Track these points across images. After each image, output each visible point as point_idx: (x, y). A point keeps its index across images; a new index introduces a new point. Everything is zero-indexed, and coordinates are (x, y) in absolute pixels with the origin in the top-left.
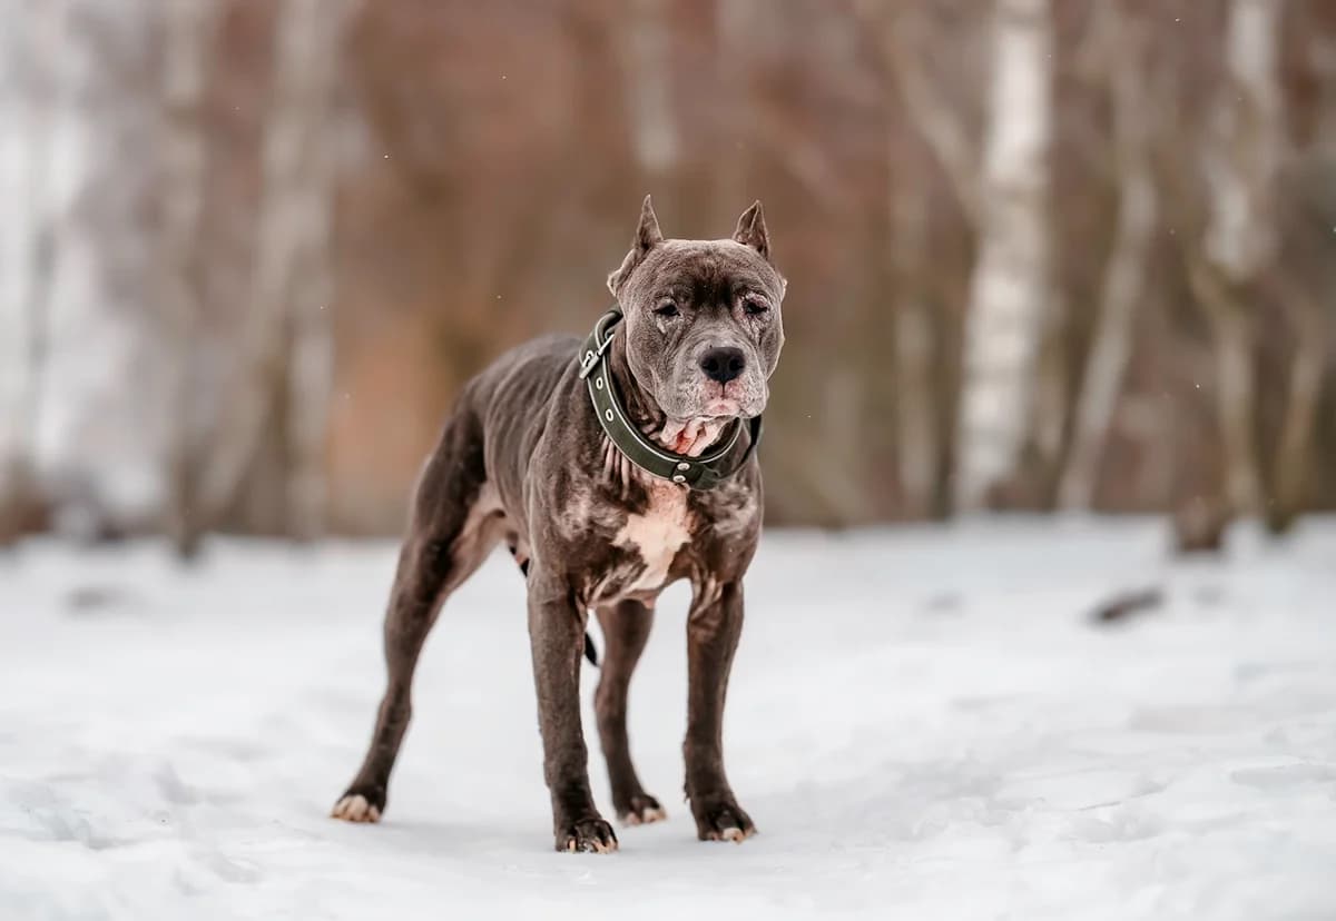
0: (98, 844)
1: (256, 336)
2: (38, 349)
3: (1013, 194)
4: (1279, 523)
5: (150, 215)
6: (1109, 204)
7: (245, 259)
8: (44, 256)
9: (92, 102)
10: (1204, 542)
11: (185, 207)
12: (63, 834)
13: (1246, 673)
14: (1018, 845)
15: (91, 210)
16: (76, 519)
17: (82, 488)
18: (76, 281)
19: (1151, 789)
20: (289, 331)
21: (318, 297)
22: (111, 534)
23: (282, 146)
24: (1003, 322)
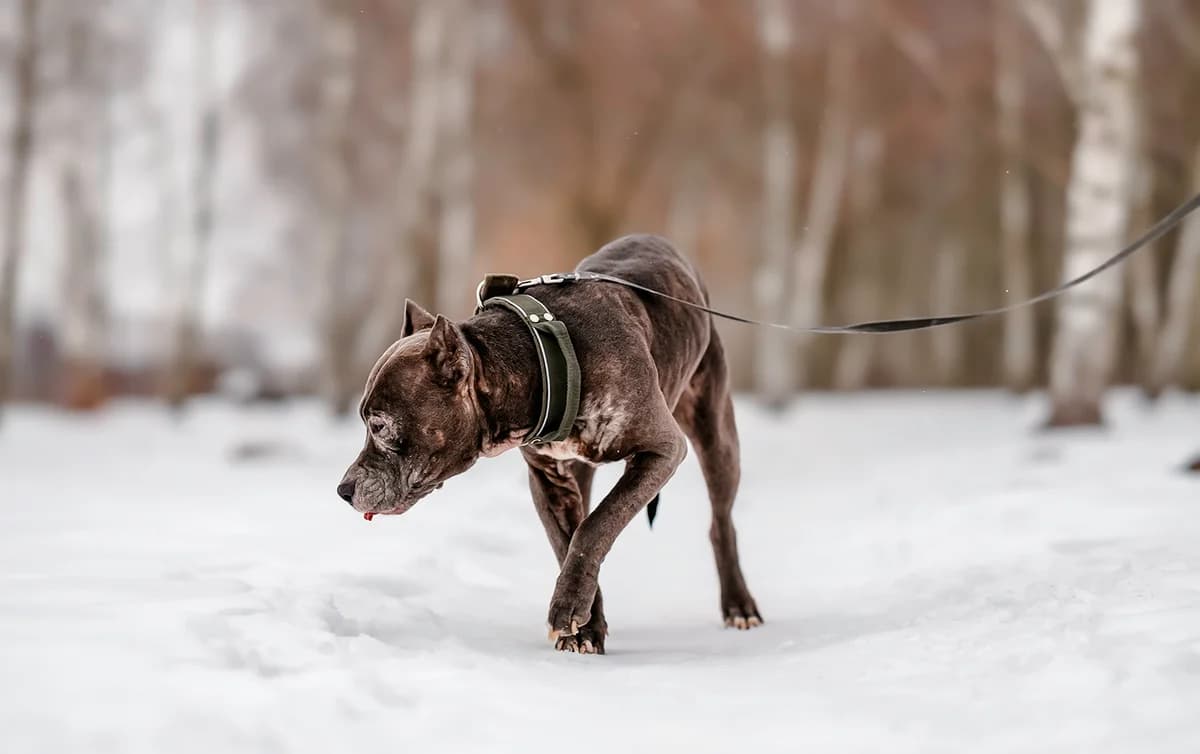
0: (269, 672)
1: (408, 210)
2: (205, 222)
3: (1110, 73)
5: (307, 98)
7: (397, 139)
8: (210, 135)
11: (338, 89)
12: (235, 661)
15: (251, 93)
16: (240, 381)
17: (246, 350)
18: (239, 157)
20: (435, 206)
21: (461, 170)
22: (271, 394)
23: (428, 36)
24: (1100, 193)
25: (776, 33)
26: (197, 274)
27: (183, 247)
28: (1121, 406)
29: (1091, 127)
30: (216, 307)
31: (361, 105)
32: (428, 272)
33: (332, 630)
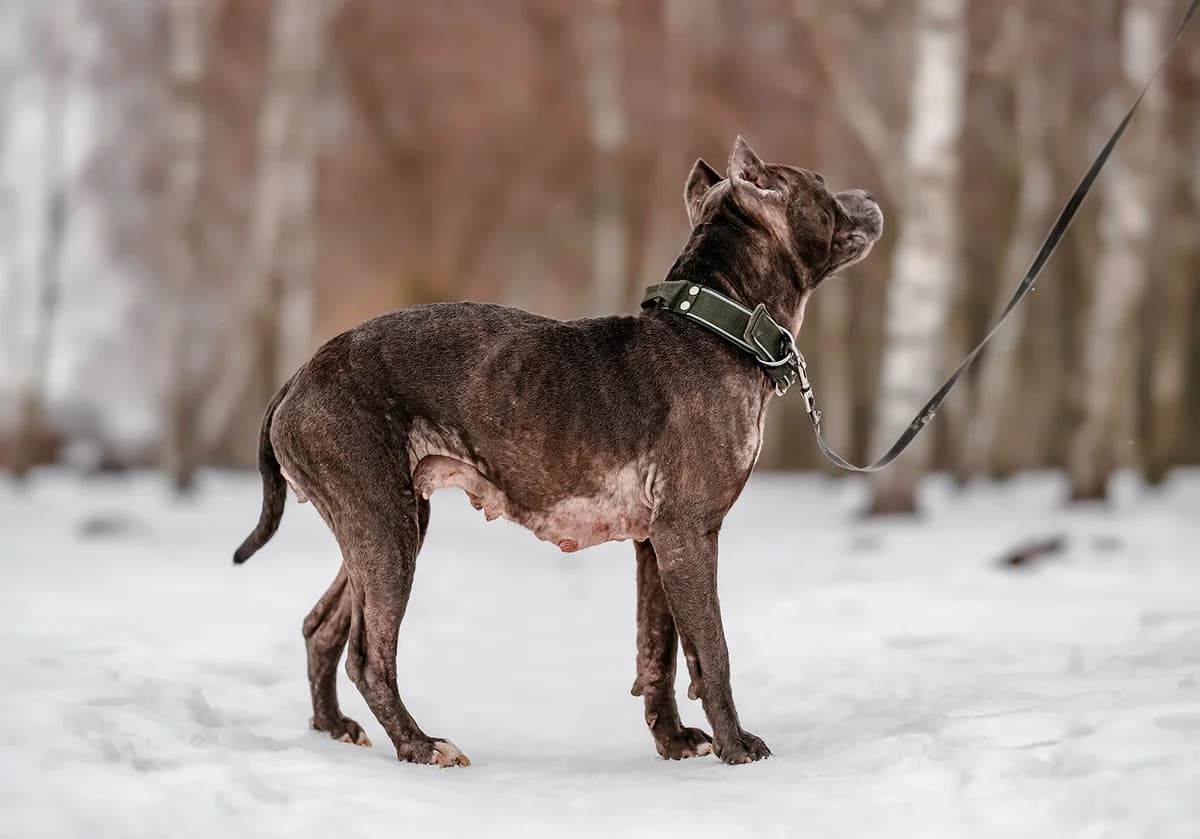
0: (143, 766)
1: (249, 292)
2: (50, 299)
3: (930, 179)
4: (1155, 476)
5: (153, 180)
6: (1011, 189)
7: (241, 223)
8: (57, 217)
9: (102, 79)
10: (1092, 492)
11: (185, 174)
12: (112, 756)
13: (1150, 620)
14: (966, 779)
15: (98, 174)
16: (82, 452)
17: (89, 424)
18: (84, 238)
19: (1084, 731)
20: (277, 288)
21: (303, 254)
22: (113, 465)
23: (274, 124)
24: (921, 293)
25: (609, 129)
26: (42, 350)
27: (29, 324)
28: (934, 494)
29: (912, 230)
30: (61, 379)
31: (206, 190)
32: (268, 350)
33: (200, 720)
